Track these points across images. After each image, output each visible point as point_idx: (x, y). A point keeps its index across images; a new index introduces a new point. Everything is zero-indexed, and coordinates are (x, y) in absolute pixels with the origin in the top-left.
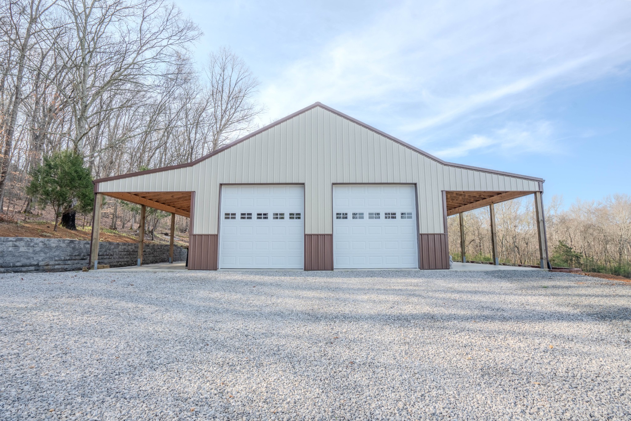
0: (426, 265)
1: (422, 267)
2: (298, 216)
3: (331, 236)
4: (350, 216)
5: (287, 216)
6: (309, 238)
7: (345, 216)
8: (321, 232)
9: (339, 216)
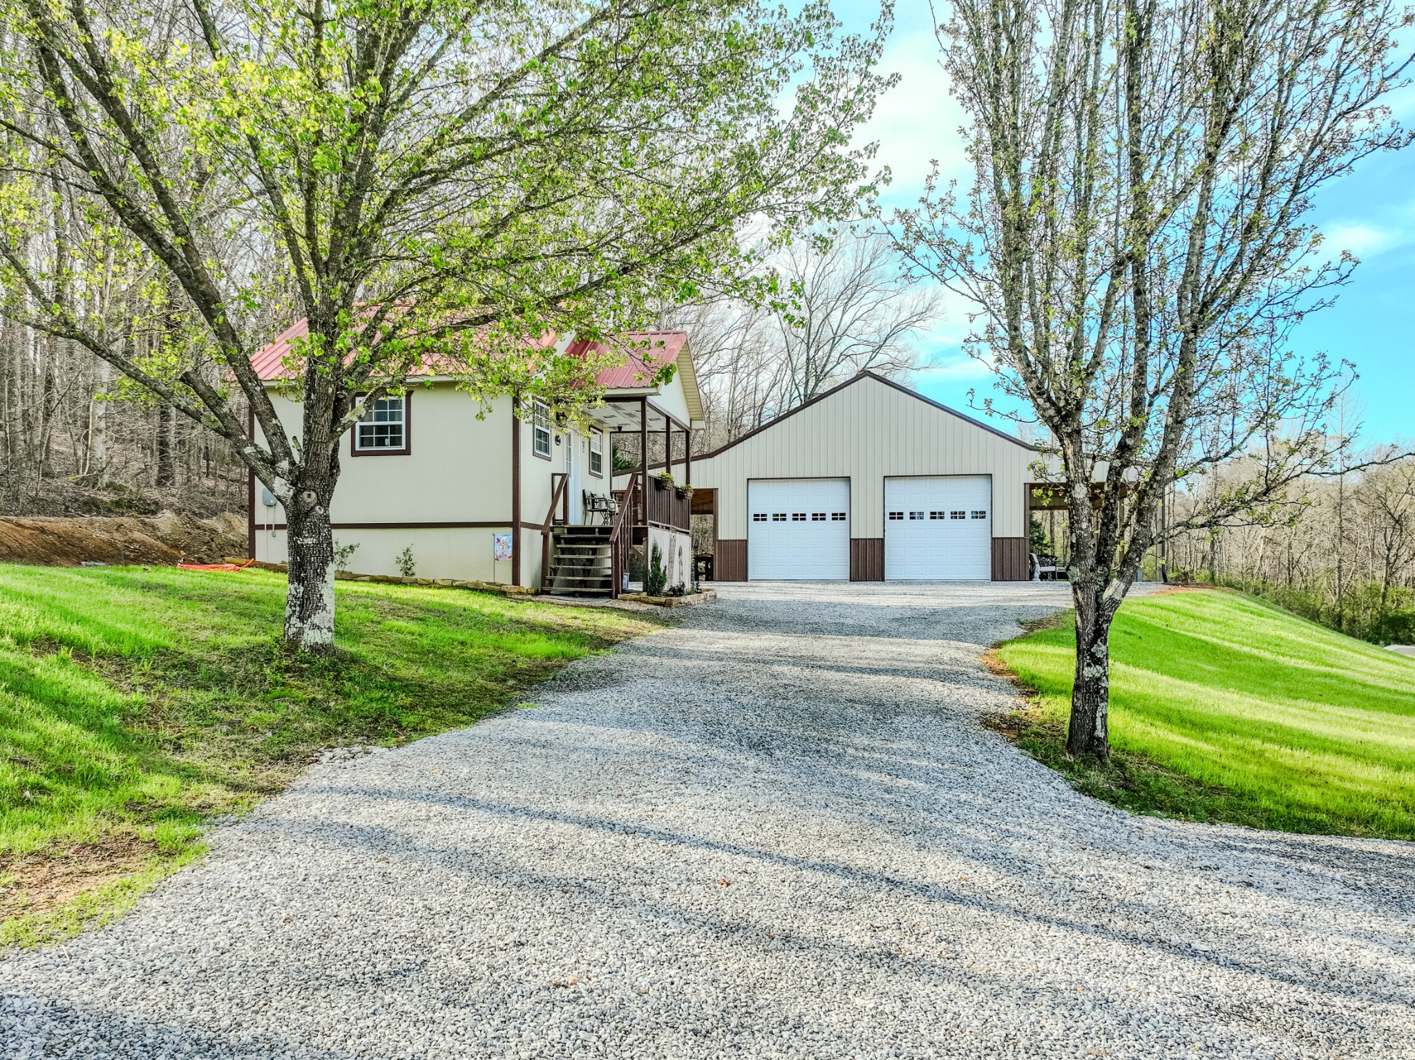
0: (999, 576)
1: (994, 579)
2: (842, 516)
3: (883, 540)
4: (907, 516)
5: (829, 517)
6: (855, 543)
7: (900, 516)
8: (869, 537)
9: (893, 516)
